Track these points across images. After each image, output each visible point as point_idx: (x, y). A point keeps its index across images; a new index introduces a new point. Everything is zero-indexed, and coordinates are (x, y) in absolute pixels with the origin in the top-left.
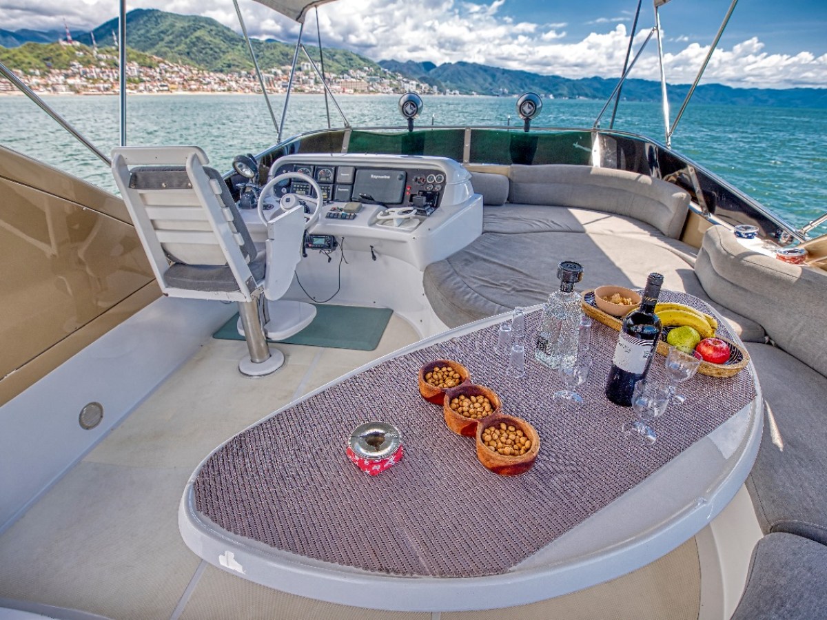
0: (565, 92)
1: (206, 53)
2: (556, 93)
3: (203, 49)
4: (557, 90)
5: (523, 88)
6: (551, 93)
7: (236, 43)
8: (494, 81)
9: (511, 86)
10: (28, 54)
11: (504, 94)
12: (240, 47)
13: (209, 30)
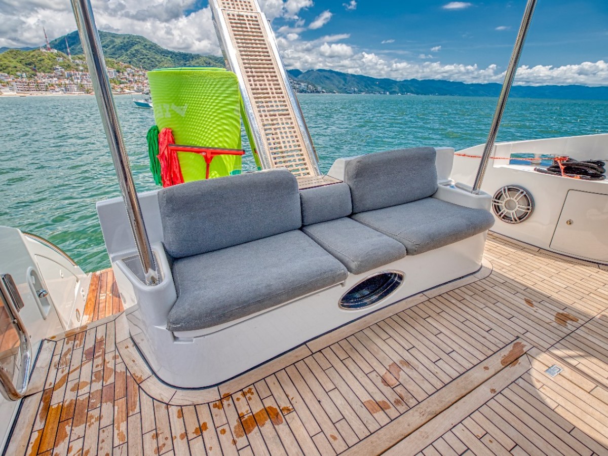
0: (397, 90)
1: (144, 62)
2: (391, 90)
3: (142, 59)
4: (391, 88)
5: (367, 88)
6: (388, 91)
7: (166, 55)
8: (346, 83)
9: (358, 86)
10: (12, 60)
11: (355, 92)
12: (169, 58)
13: (144, 44)
